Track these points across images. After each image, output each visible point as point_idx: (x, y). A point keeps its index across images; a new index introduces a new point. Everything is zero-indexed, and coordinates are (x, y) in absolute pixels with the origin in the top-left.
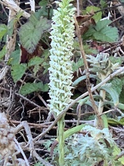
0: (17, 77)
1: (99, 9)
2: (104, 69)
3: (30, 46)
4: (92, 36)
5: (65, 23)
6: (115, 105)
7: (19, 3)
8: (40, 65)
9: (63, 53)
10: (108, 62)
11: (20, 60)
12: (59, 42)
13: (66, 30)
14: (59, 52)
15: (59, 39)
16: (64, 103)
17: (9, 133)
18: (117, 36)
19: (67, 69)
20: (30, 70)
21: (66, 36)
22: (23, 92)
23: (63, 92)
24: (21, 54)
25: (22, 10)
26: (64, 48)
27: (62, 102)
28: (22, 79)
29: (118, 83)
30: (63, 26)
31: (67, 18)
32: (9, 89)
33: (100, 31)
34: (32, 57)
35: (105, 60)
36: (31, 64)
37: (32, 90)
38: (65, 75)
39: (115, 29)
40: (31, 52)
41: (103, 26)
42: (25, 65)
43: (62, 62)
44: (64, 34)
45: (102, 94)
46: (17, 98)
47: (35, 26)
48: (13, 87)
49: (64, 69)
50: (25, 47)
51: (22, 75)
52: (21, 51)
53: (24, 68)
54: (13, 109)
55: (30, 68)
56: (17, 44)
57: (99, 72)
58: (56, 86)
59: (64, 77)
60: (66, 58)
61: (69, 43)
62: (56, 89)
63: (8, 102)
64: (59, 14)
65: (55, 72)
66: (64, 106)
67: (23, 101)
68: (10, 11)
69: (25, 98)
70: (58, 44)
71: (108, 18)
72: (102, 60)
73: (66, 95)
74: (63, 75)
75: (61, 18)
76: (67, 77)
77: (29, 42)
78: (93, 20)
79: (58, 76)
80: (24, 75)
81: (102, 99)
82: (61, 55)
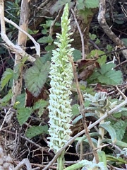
0: (23, 120)
1: (104, 53)
2: (102, 107)
3: (35, 89)
4: (96, 79)
5: (64, 63)
6: (113, 142)
7: (25, 48)
8: (45, 108)
9: (62, 92)
10: (106, 100)
11: (26, 104)
12: (59, 81)
13: (65, 70)
14: (58, 91)
15: (58, 78)
16: (63, 141)
17: (5, 162)
18: (122, 80)
19: (66, 107)
20: (35, 114)
21: (65, 76)
22: (28, 135)
23: (63, 129)
24: (26, 98)
25: (27, 55)
26: (63, 87)
27: (62, 139)
28: (28, 122)
29: (122, 125)
30: (61, 66)
31: (65, 59)
32: (15, 132)
33: (104, 75)
34: (37, 101)
35: (103, 99)
36: (36, 107)
37: (38, 133)
38: (64, 113)
39: (119, 72)
40: (36, 95)
41: (107, 69)
42: (30, 109)
43: (61, 100)
44: (63, 74)
45: (101, 132)
46: (23, 141)
47: (40, 71)
48: (18, 130)
49: (63, 107)
50: (30, 90)
51: (27, 118)
52: (26, 95)
53: (29, 111)
54: (19, 151)
55: (35, 111)
56: (23, 88)
57: (98, 110)
58: (55, 123)
59: (63, 115)
60: (65, 97)
61: (67, 82)
62: (55, 126)
63: (14, 145)
64: (58, 55)
65: (54, 110)
66: (63, 143)
67: (29, 144)
68: (16, 56)
69: (31, 141)
70: (57, 84)
71: (113, 62)
72: (100, 98)
73: (65, 132)
74: (62, 113)
75: (60, 58)
76: (66, 115)
77: (34, 86)
78: (97, 64)
79: (57, 114)
80: (30, 119)
81: (101, 136)
82: (60, 94)
